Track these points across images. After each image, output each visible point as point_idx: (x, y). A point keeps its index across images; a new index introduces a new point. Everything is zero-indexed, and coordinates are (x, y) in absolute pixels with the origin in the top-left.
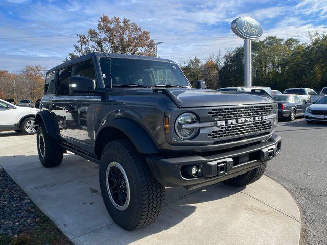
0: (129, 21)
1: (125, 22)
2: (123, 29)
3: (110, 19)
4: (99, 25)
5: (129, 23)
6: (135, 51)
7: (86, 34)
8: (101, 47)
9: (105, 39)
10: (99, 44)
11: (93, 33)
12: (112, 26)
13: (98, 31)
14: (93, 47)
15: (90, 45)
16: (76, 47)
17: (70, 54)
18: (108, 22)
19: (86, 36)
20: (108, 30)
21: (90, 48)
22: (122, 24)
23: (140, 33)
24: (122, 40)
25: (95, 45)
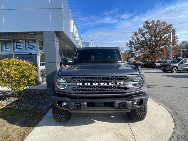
0: (160, 21)
1: (158, 22)
2: (157, 25)
3: (150, 22)
4: (144, 26)
5: (160, 22)
6: (162, 36)
7: (137, 31)
8: (144, 36)
9: (146, 32)
10: (143, 35)
11: (140, 30)
12: (150, 25)
13: (143, 29)
14: (140, 37)
15: (139, 36)
16: (132, 37)
17: (130, 41)
18: (148, 23)
19: (137, 32)
20: (148, 27)
21: (139, 37)
22: (156, 23)
23: (166, 26)
24: (155, 31)
25: (141, 36)
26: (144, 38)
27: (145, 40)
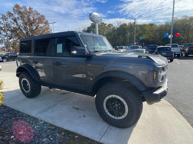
1: (30, 9)
2: (29, 13)
3: (20, 6)
4: (14, 9)
5: (33, 10)
6: (38, 26)
8: (17, 22)
9: (18, 18)
11: (10, 14)
12: (22, 11)
13: (13, 13)
14: (11, 22)
15: (9, 20)
19: (5, 15)
20: (20, 13)
21: (9, 22)
22: (28, 10)
23: (39, 16)
24: (29, 19)
25: (13, 21)
26: (17, 25)
27: (19, 27)
